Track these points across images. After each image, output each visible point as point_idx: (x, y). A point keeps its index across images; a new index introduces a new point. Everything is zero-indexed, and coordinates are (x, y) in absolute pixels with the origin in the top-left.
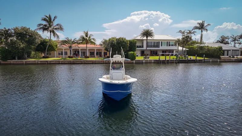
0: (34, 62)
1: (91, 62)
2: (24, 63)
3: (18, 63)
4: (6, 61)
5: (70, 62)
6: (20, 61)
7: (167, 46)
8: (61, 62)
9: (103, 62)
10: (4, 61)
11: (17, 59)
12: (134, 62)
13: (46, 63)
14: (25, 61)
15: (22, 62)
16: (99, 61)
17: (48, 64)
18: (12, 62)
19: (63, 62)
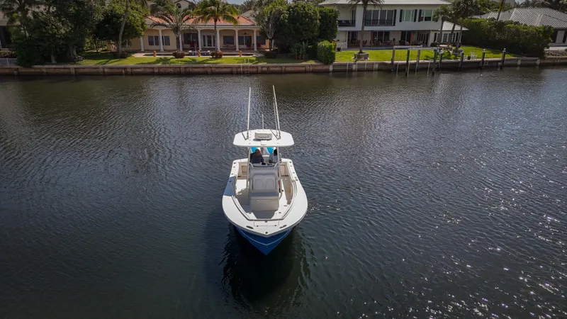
0: (95, 70)
1: (228, 70)
2: (73, 71)
3: (57, 71)
4: (30, 67)
5: (178, 69)
6: (62, 66)
7: (415, 21)
8: (156, 71)
9: (255, 70)
10: (25, 67)
11: (54, 62)
12: (331, 68)
13: (123, 71)
14: (75, 66)
15: (67, 70)
16: (247, 67)
17: (127, 74)
18: (44, 70)
19: (161, 70)
